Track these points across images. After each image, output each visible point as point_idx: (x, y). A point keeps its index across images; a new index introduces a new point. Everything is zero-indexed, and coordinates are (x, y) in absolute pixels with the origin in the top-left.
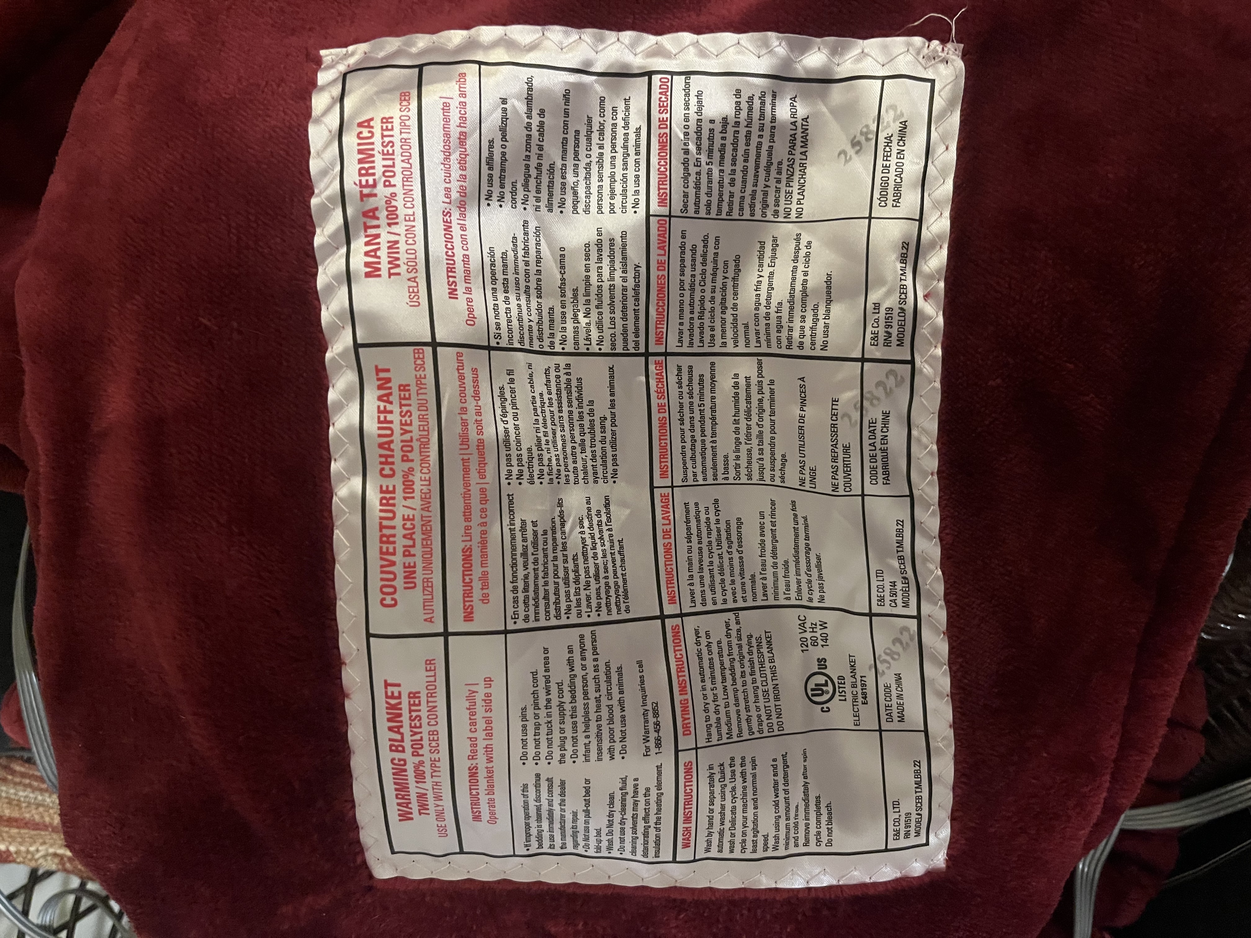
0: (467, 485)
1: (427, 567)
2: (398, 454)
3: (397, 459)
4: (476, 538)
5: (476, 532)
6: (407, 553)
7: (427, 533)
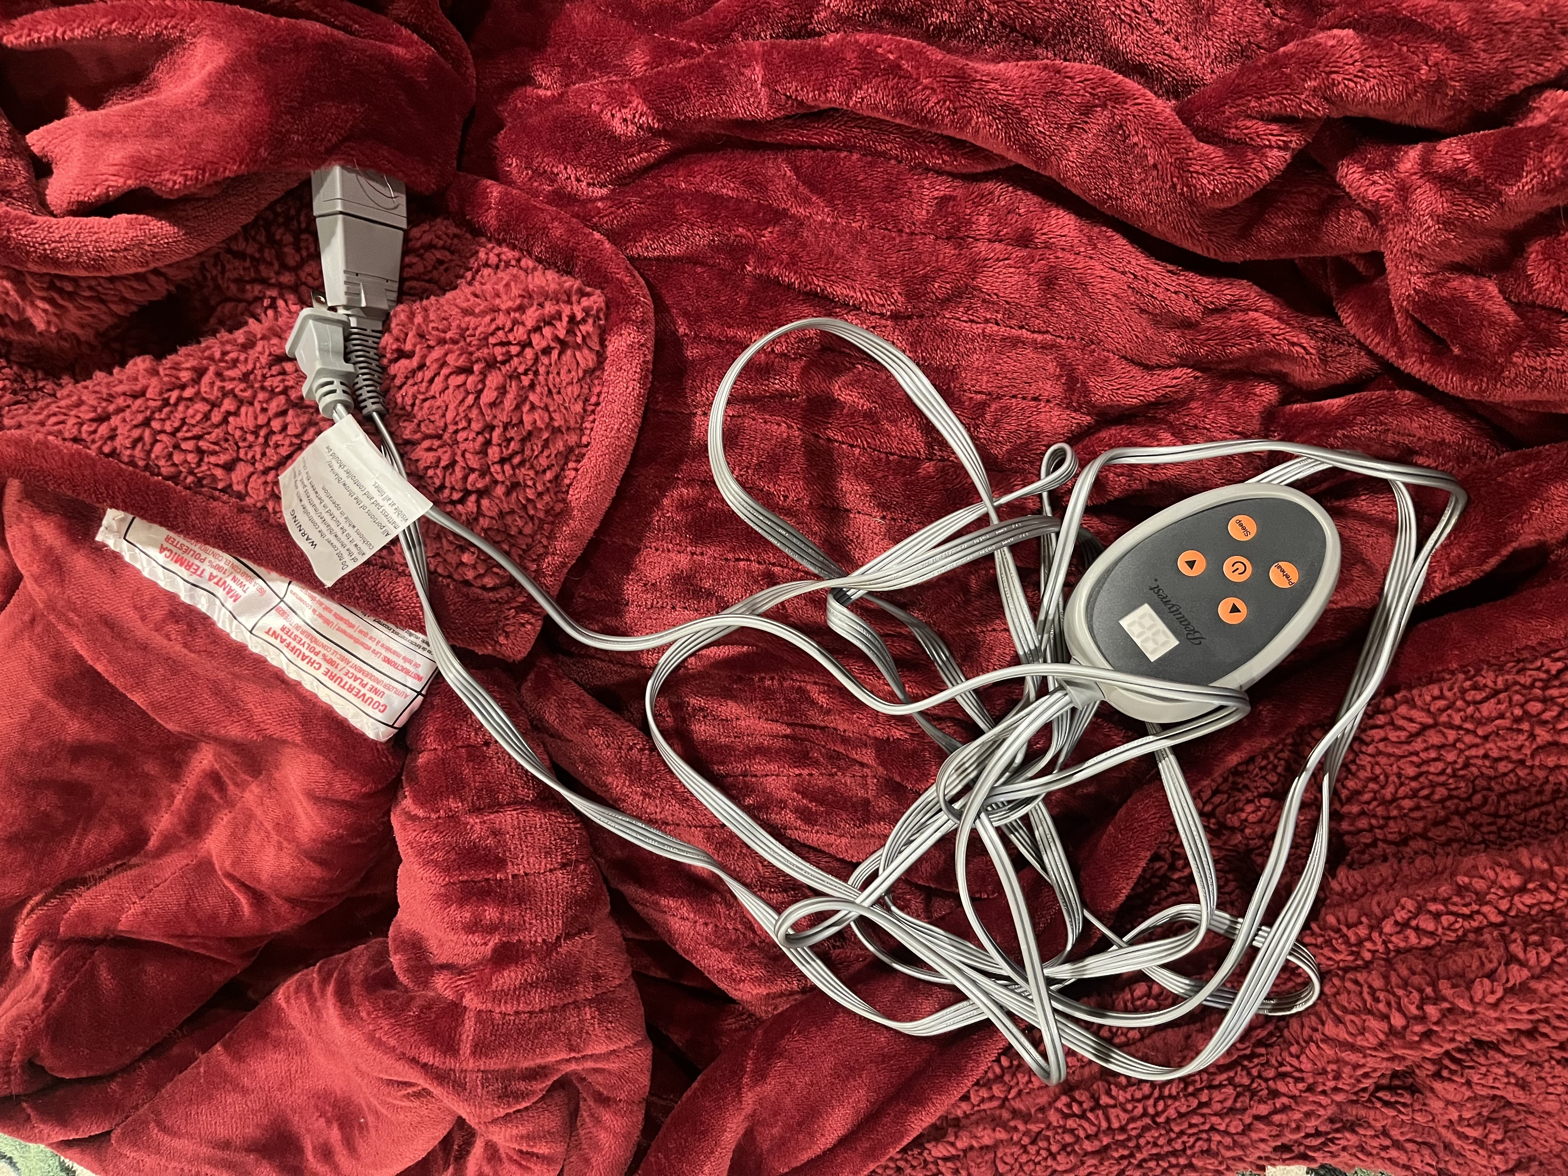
0: (351, 637)
1: (378, 681)
2: (312, 655)
3: (314, 658)
4: (383, 651)
5: (378, 649)
6: (364, 686)
7: (360, 670)
